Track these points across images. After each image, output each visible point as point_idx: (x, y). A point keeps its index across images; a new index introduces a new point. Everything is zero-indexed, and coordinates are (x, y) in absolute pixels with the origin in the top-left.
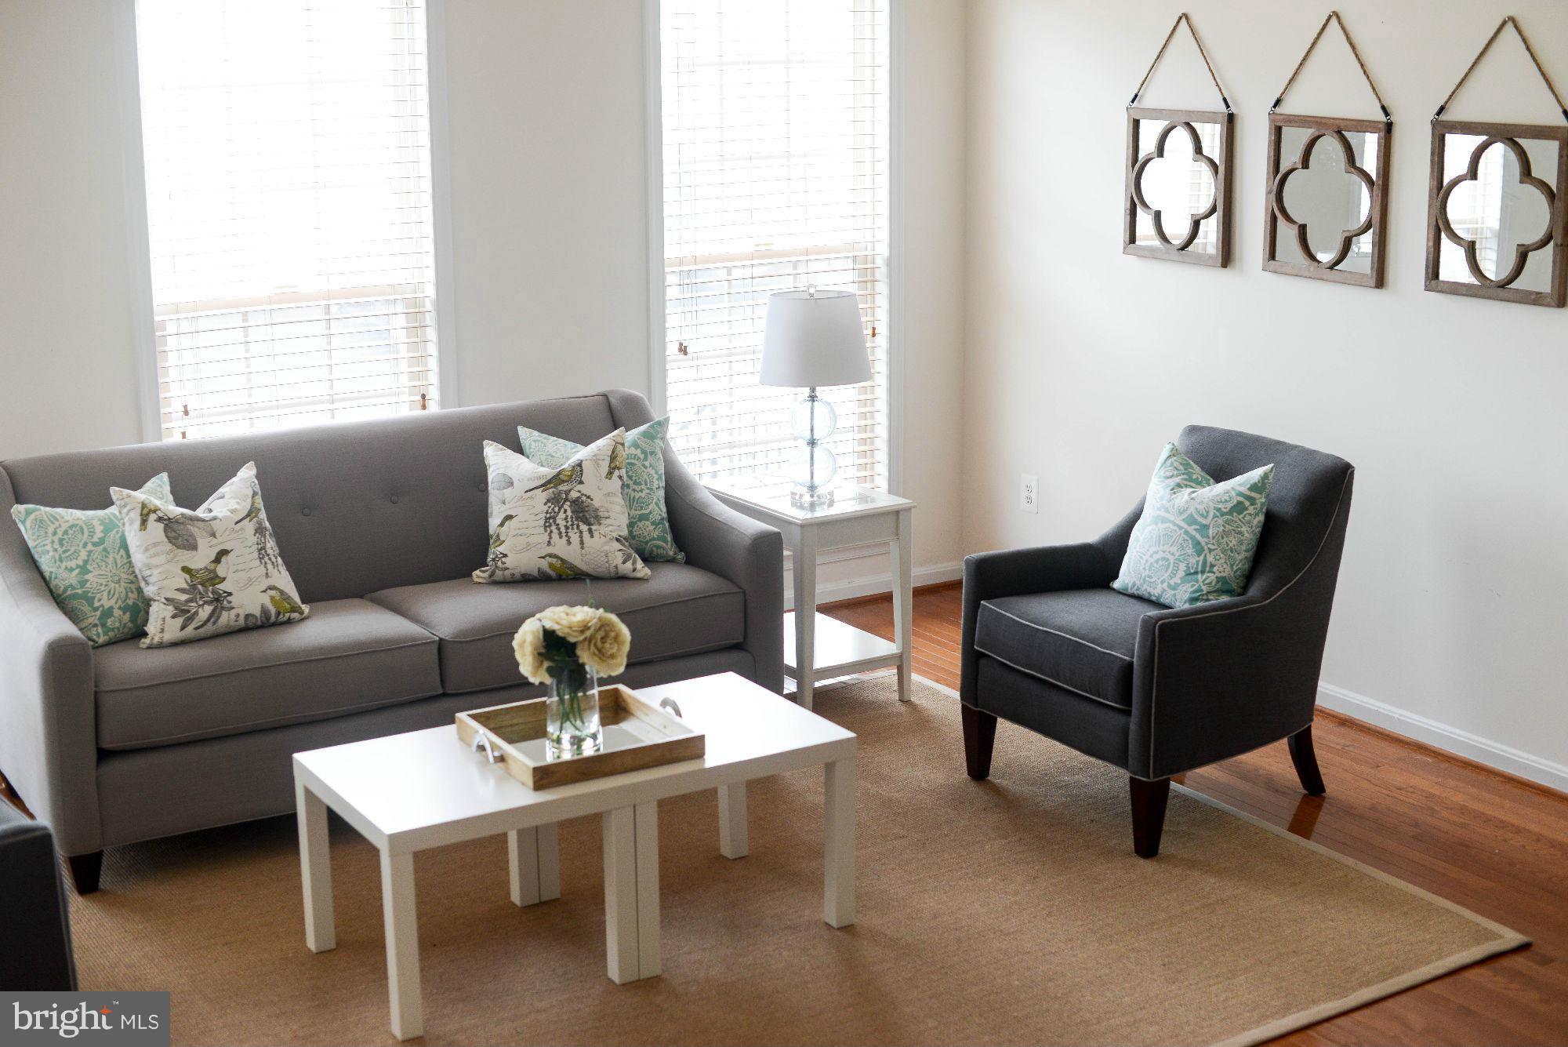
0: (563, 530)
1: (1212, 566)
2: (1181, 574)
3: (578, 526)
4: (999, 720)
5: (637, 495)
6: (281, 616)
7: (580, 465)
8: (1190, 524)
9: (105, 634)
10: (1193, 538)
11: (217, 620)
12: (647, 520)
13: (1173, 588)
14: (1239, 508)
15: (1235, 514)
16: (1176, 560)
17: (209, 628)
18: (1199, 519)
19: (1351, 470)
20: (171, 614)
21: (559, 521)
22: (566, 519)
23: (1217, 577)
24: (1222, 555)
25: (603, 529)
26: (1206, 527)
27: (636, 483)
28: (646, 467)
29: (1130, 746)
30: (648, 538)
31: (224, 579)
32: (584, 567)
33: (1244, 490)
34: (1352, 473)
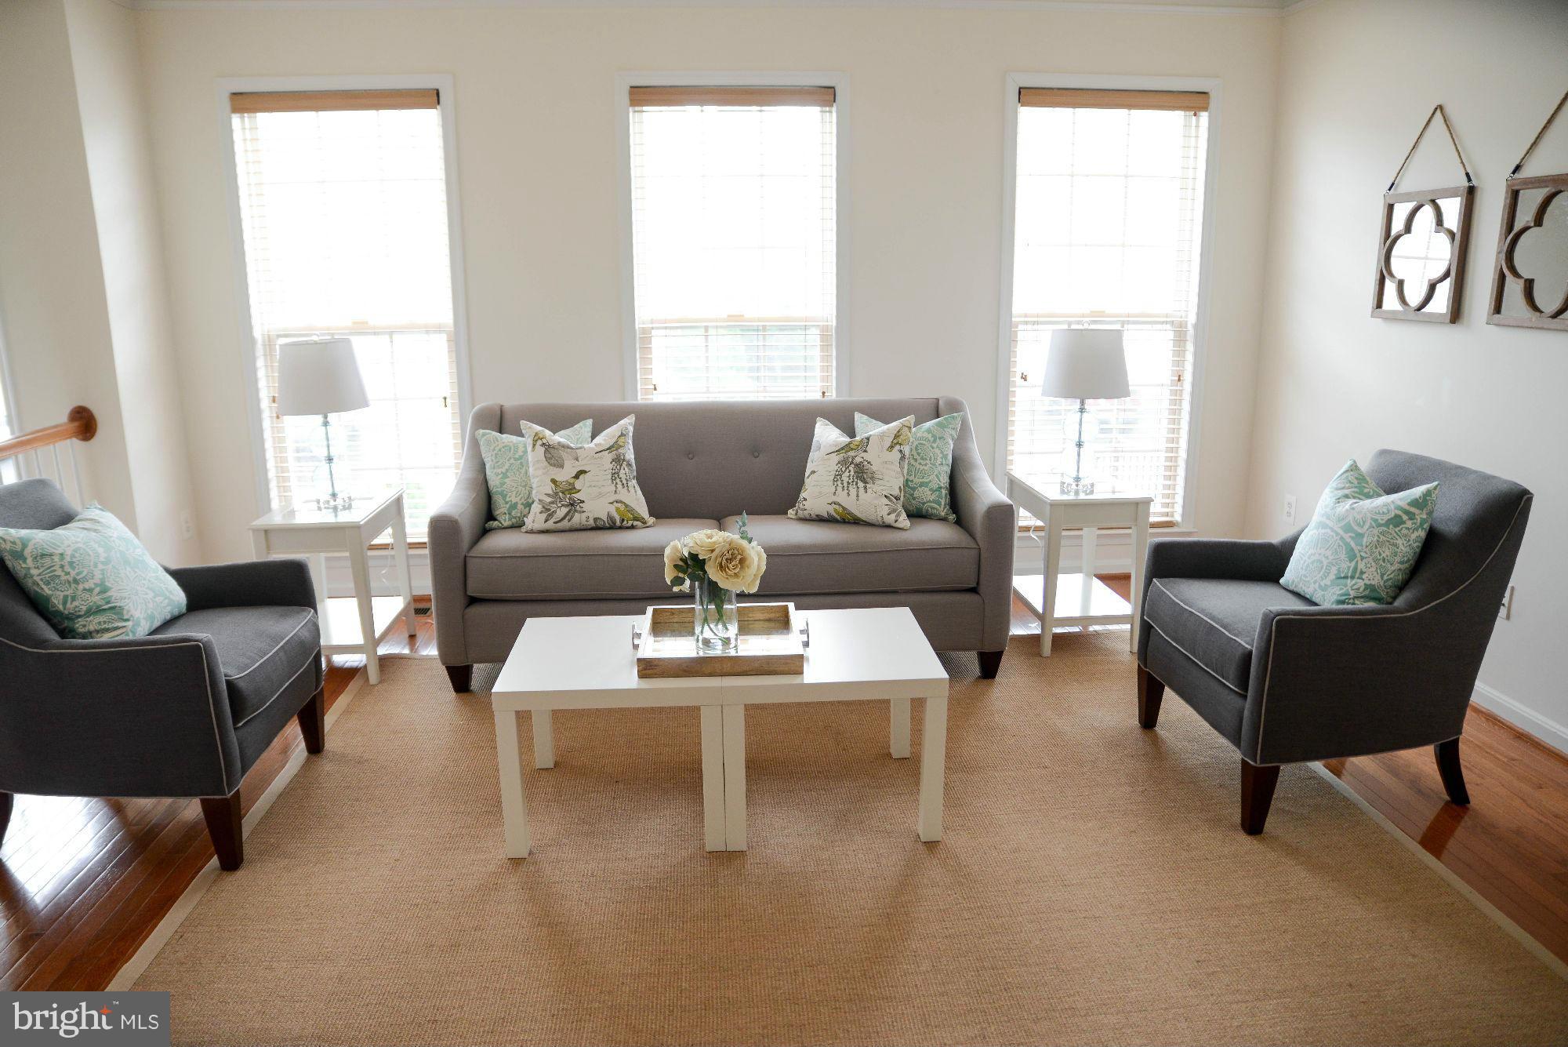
0: (845, 484)
1: (1362, 573)
2: (1332, 576)
3: (857, 484)
4: (1168, 690)
5: (922, 468)
6: (625, 522)
7: (868, 439)
8: (1346, 531)
9: (510, 520)
10: (1347, 544)
11: (571, 519)
12: (927, 487)
13: (1324, 588)
14: (1396, 521)
15: (1391, 526)
16: (1329, 563)
17: (565, 524)
18: (1356, 528)
20: (540, 511)
21: (843, 478)
22: (849, 477)
23: (1365, 584)
24: (1373, 564)
25: (876, 488)
26: (1362, 535)
27: (922, 459)
28: (933, 448)
29: (1243, 729)
30: (925, 500)
31: (579, 491)
32: (859, 515)
33: (1403, 504)
34: (1530, 499)
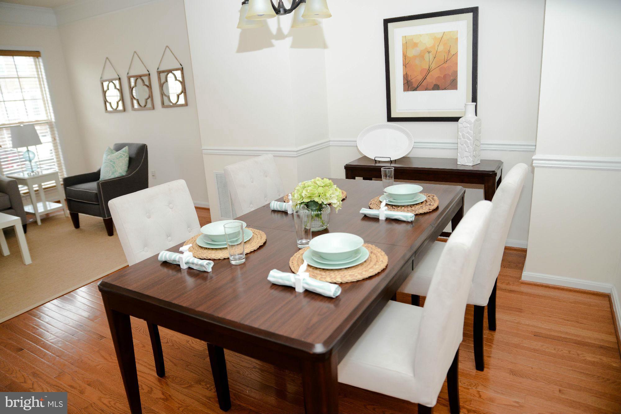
1: (117, 170)
2: (111, 173)
4: (79, 214)
8: (111, 162)
18: (113, 161)
19: (146, 146)
33: (122, 153)
34: (147, 146)
